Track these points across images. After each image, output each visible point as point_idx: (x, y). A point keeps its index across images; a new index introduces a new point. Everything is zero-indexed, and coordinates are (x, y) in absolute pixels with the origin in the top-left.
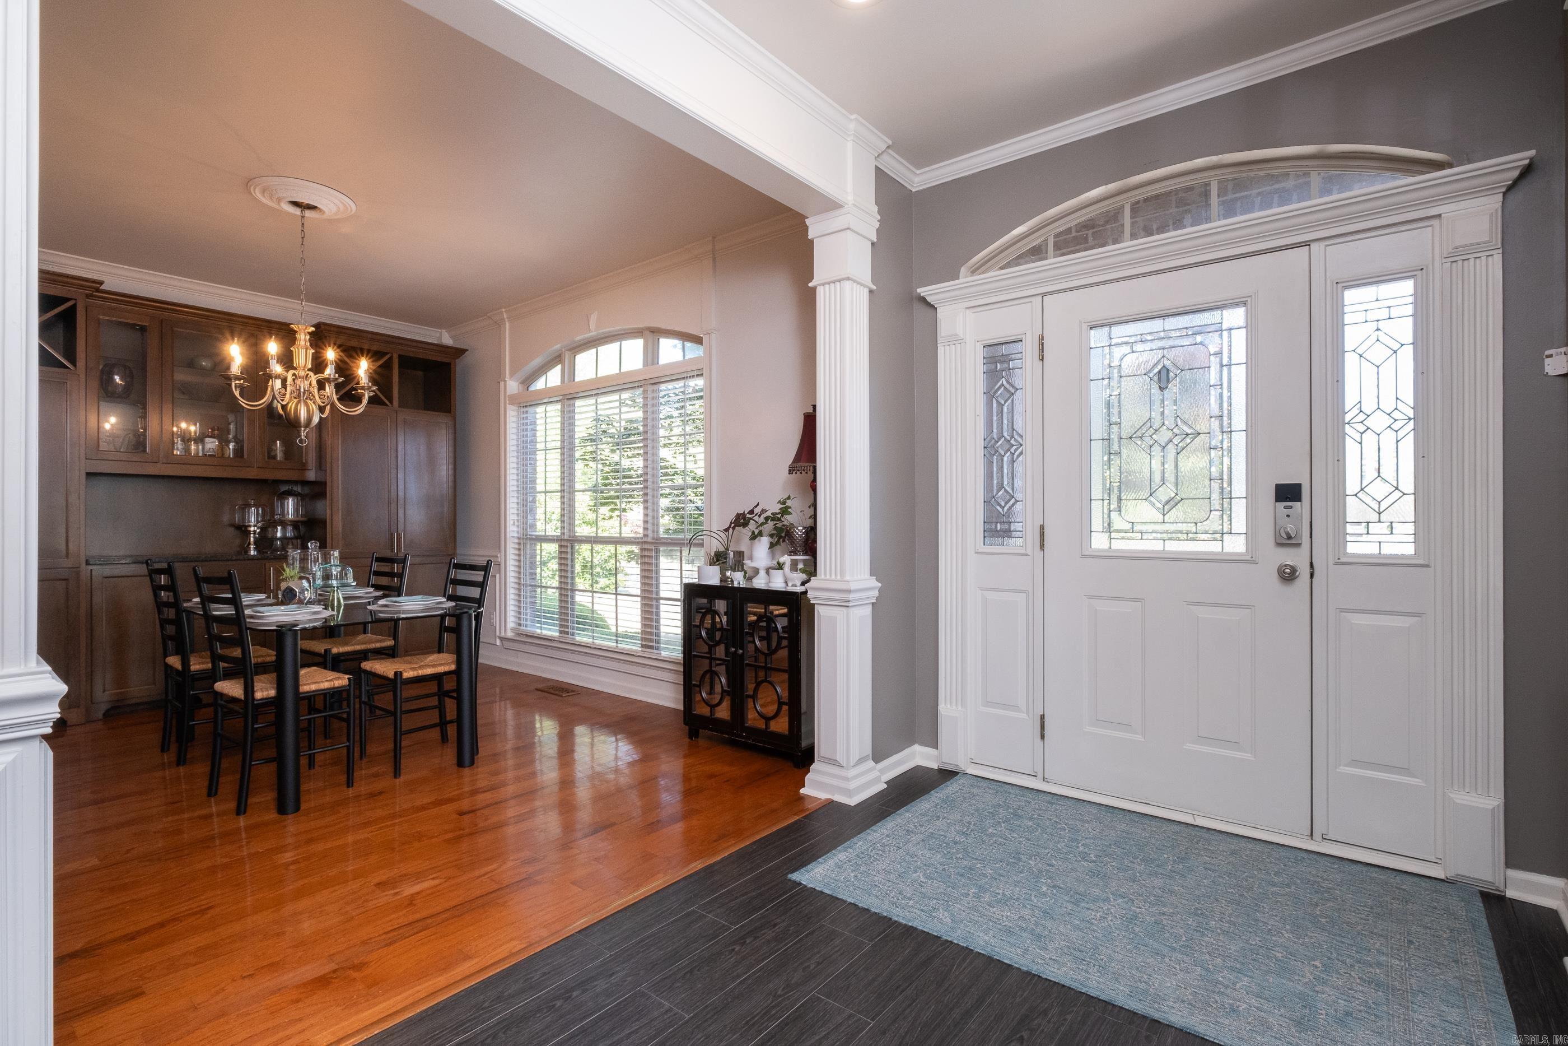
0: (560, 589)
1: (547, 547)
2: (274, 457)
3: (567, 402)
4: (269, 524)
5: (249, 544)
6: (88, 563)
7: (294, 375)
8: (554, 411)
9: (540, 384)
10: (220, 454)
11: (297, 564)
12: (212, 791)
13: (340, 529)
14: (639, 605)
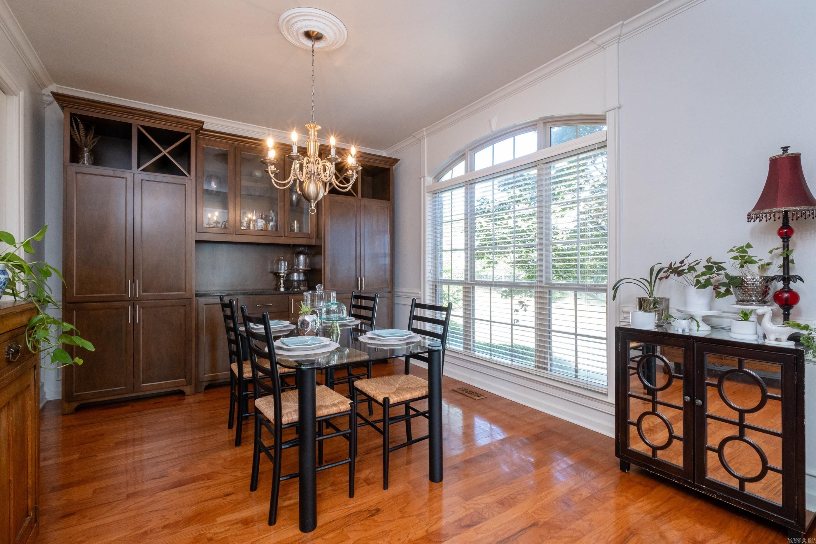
0: (465, 318)
1: (454, 288)
2: (294, 230)
3: (469, 186)
4: (291, 271)
5: (281, 284)
6: (197, 295)
7: (308, 160)
8: (460, 194)
9: (447, 177)
10: (265, 230)
11: (309, 302)
12: (254, 487)
13: (329, 275)
14: (533, 335)
